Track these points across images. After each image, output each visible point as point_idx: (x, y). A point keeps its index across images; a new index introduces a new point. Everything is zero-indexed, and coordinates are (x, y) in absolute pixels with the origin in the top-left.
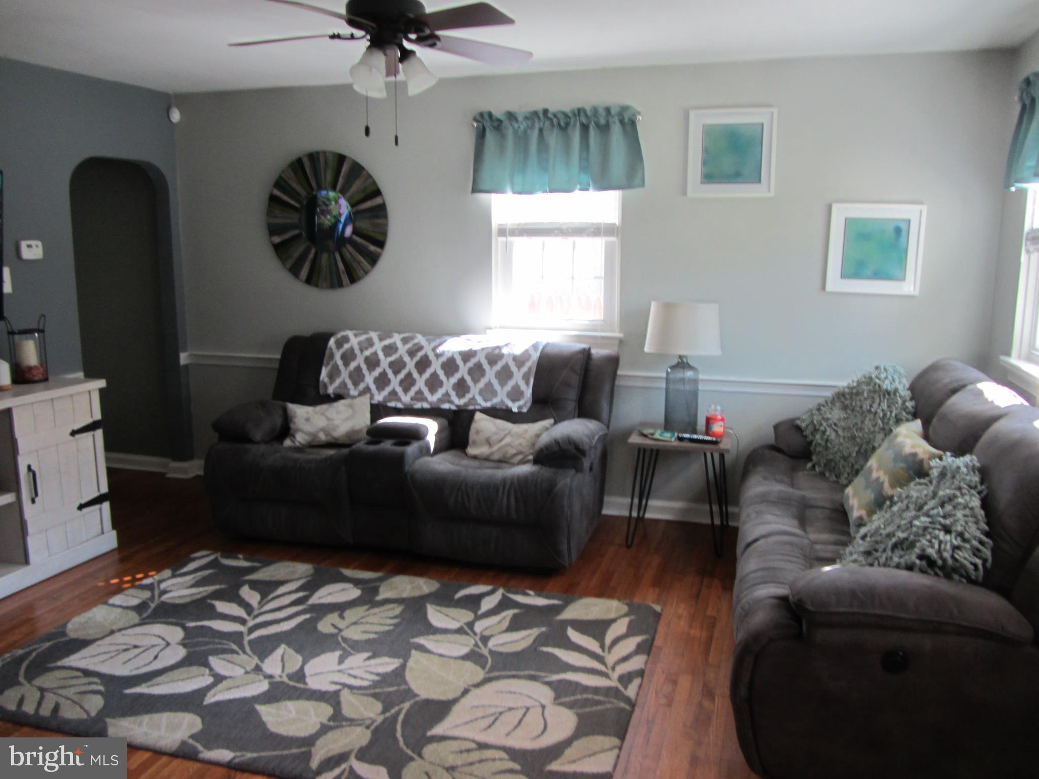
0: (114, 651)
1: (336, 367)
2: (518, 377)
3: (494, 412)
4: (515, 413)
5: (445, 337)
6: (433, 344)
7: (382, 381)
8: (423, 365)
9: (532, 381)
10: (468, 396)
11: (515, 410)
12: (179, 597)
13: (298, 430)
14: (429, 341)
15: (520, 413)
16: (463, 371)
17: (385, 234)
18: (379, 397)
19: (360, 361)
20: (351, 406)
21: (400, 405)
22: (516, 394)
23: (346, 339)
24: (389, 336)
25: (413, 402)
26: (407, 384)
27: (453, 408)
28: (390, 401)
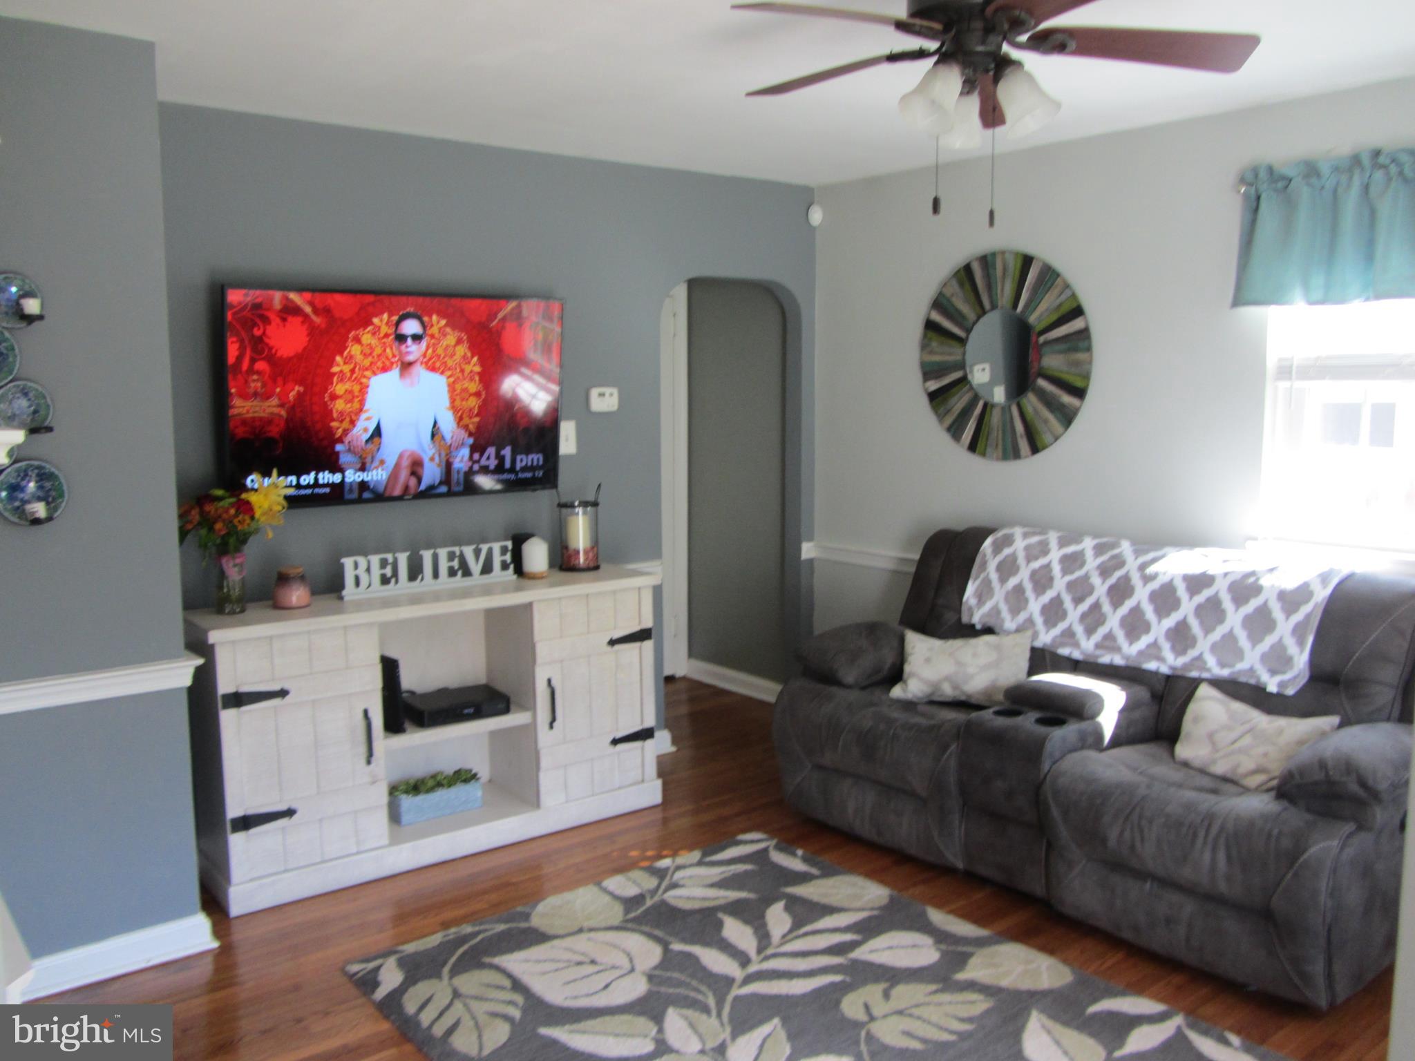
0: (564, 961)
1: (987, 583)
2: (1284, 627)
3: (1234, 689)
4: (1271, 694)
5: (1166, 550)
6: (1141, 560)
7: (1054, 612)
8: (1120, 592)
9: (1310, 640)
10: (1192, 653)
11: (1272, 688)
12: (688, 898)
13: (912, 675)
14: (1138, 553)
15: (1279, 695)
16: (1187, 607)
17: (1087, 377)
18: (1045, 638)
19: (1023, 576)
20: (998, 648)
21: (1077, 655)
22: (1278, 659)
23: (1008, 541)
24: (1078, 540)
25: (1098, 652)
26: (1093, 619)
27: (1164, 670)
28: (1063, 645)
